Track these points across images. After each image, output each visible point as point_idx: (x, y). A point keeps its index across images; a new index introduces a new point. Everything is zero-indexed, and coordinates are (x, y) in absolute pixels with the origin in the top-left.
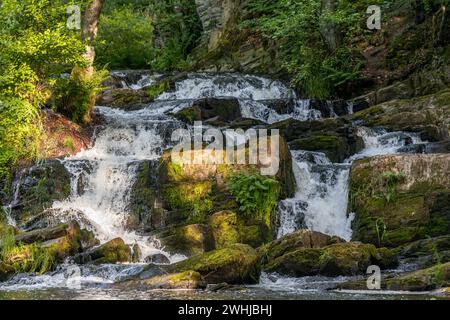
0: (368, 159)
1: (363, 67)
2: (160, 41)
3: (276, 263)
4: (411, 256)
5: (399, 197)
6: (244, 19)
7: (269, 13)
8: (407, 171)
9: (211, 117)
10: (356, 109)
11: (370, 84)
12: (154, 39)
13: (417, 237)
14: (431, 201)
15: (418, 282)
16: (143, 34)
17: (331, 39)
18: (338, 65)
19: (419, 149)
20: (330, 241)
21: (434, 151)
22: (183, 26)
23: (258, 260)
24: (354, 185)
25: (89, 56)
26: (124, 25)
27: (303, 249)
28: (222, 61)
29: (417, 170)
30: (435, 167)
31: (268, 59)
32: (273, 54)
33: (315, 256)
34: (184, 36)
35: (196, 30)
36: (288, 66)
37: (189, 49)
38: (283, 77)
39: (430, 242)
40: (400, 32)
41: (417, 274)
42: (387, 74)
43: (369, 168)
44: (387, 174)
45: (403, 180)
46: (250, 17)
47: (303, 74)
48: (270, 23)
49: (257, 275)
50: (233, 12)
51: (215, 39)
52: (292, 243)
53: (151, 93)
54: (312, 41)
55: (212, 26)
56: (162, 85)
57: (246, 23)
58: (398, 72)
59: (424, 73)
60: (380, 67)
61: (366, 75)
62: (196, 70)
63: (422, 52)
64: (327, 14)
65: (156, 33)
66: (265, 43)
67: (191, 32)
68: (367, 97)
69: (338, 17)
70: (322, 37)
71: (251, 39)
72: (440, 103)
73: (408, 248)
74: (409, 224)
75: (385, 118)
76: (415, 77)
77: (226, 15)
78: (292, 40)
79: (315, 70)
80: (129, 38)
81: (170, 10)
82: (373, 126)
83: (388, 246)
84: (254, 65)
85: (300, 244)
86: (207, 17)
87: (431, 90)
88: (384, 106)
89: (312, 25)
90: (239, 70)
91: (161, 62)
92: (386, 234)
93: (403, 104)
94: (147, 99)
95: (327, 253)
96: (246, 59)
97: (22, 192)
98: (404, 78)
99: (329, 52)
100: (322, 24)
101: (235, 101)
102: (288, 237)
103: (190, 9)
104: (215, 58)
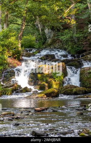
0: (84, 68)
1: (83, 47)
2: (37, 42)
3: (63, 92)
7: (62, 35)
9: (48, 59)
10: (82, 57)
11: (85, 51)
16: (34, 40)
17: (76, 41)
18: (78, 47)
20: (75, 87)
22: (42, 38)
23: (59, 92)
24: (81, 74)
26: (29, 38)
27: (69, 89)
31: (62, 45)
32: (63, 44)
33: (72, 90)
34: (43, 41)
35: (46, 39)
36: (65, 46)
37: (44, 43)
38: (65, 49)
42: (89, 48)
43: (84, 70)
44: (89, 71)
47: (69, 49)
48: (62, 37)
49: (58, 95)
50: (54, 35)
51: (49, 41)
52: (67, 88)
53: (35, 53)
54: (72, 41)
55: (49, 38)
56: (37, 52)
57: (57, 37)
60: (87, 47)
61: (84, 49)
62: (45, 48)
64: (75, 35)
65: (36, 40)
66: (61, 42)
67: (44, 39)
68: (84, 54)
69: (78, 35)
70: (74, 40)
71: (58, 41)
75: (88, 59)
77: (52, 35)
78: (67, 41)
79: (72, 48)
80: (30, 41)
81: (40, 35)
82: (86, 60)
83: (89, 88)
84: (58, 47)
85: (68, 88)
86: (48, 36)
88: (88, 56)
89: (72, 37)
90: (55, 48)
91: (37, 46)
92: (88, 85)
94: (34, 55)
95: (74, 90)
96: (57, 45)
97: (4, 76)
99: (76, 43)
100: (74, 37)
101: (54, 55)
102: (65, 86)
103: (44, 34)
104: (50, 45)
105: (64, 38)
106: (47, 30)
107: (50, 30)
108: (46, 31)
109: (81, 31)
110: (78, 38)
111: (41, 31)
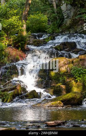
2: (50, 23)
6: (78, 15)
9: (66, 48)
12: (48, 23)
16: (45, 21)
22: (58, 18)
23: (82, 97)
25: (24, 28)
26: (38, 18)
28: (71, 30)
34: (58, 21)
35: (62, 19)
46: (80, 14)
50: (74, 13)
51: (68, 22)
53: (46, 40)
55: (67, 18)
56: (50, 38)
57: (79, 16)
65: (49, 20)
67: (60, 20)
71: (81, 22)
77: (72, 14)
80: (39, 22)
81: (54, 12)
84: (81, 31)
86: (65, 14)
90: (76, 32)
91: (50, 30)
94: (45, 43)
96: (79, 29)
101: (74, 43)
103: (60, 12)
104: (69, 28)
107: (69, 6)
108: (64, 7)
111: (55, 8)
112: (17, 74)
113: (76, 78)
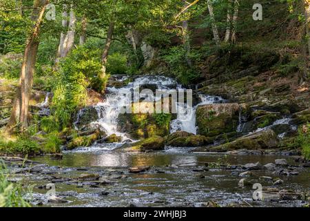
0: (203, 106)
1: (201, 73)
3: (170, 142)
4: (218, 140)
5: (214, 119)
7: (168, 54)
8: (217, 109)
10: (198, 88)
11: (203, 79)
13: (220, 133)
14: (225, 120)
15: (221, 149)
16: (123, 62)
17: (190, 63)
18: (192, 72)
19: (221, 102)
20: (189, 135)
21: (226, 102)
22: (137, 59)
23: (163, 142)
24: (198, 115)
25: (104, 69)
26: (117, 59)
27: (180, 137)
28: (151, 71)
29: (220, 109)
30: (227, 108)
31: (167, 70)
32: (169, 68)
33: (184, 140)
34: (138, 62)
35: (142, 60)
36: (174, 73)
37: (140, 67)
38: (173, 77)
39: (225, 135)
40: (214, 60)
41: (220, 146)
42: (209, 75)
43: (203, 109)
44: (210, 111)
45: (215, 113)
46: (161, 55)
47: (179, 76)
48: (168, 58)
49: (163, 147)
50: (155, 54)
51: (149, 63)
52: (176, 135)
53: (126, 82)
54: (183, 64)
55: (148, 58)
56: (130, 80)
57: (160, 57)
58: (214, 75)
59: (223, 75)
60: (207, 73)
61: (202, 76)
62: (142, 75)
63: (222, 68)
64: (188, 54)
65: (128, 61)
66: (166, 65)
67: (140, 61)
68: (202, 84)
69: (192, 55)
70: (186, 62)
71: (161, 63)
72: (228, 85)
73: (217, 137)
74: (218, 128)
75: (209, 91)
76: (220, 76)
77: (153, 55)
78: (176, 63)
79: (184, 74)
80: (118, 63)
81: (133, 53)
82: (204, 94)
83: (210, 136)
84: (163, 72)
86: (146, 55)
87: (226, 81)
88: (208, 87)
89: (183, 58)
90: (157, 74)
91: (130, 72)
92: (209, 132)
93: (215, 86)
94: (124, 85)
95: (188, 139)
96: (160, 70)
97: (80, 117)
98: (216, 76)
99: (189, 68)
100: (187, 58)
102: (174, 133)
103: (140, 53)
104: (149, 70)
105: (171, 59)
106: (145, 46)
107: (150, 47)
108: (144, 48)
109: (198, 49)
110: (193, 60)
111: (135, 48)
112: (96, 118)
113: (157, 122)
